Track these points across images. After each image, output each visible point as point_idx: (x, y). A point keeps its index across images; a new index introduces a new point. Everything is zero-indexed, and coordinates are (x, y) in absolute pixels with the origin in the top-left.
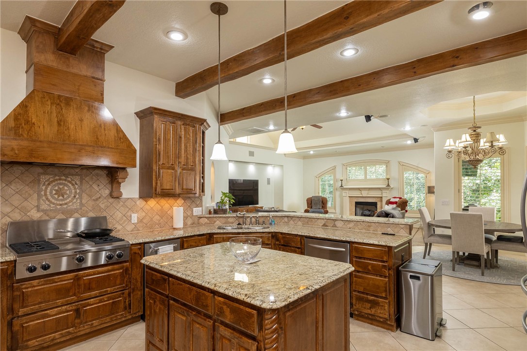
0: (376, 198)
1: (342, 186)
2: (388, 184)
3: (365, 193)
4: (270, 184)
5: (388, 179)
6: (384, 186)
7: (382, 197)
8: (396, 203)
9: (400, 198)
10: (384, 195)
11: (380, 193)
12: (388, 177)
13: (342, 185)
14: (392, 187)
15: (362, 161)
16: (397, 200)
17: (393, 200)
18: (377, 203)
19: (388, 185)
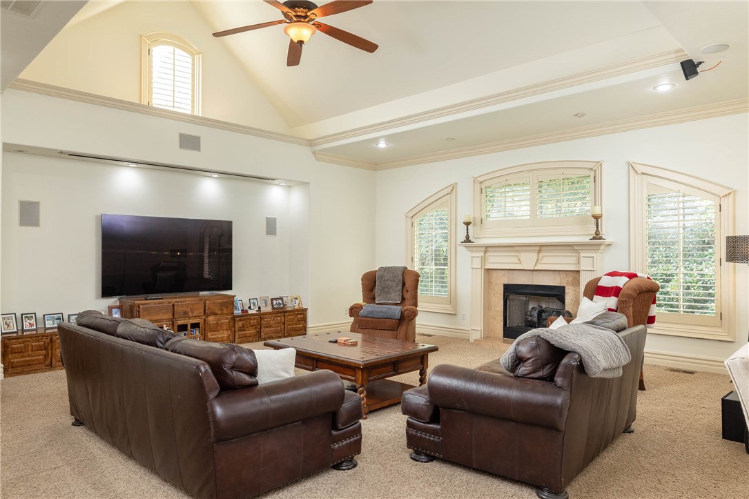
0: (562, 274)
1: (468, 240)
2: (597, 233)
3: (528, 261)
4: (274, 233)
5: (597, 218)
6: (586, 239)
7: (578, 271)
8: (615, 291)
9: (632, 276)
10: (585, 265)
11: (574, 260)
12: (597, 211)
13: (468, 237)
14: (608, 241)
15: (525, 168)
16: (621, 282)
17: (607, 282)
18: (564, 288)
19: (597, 236)
